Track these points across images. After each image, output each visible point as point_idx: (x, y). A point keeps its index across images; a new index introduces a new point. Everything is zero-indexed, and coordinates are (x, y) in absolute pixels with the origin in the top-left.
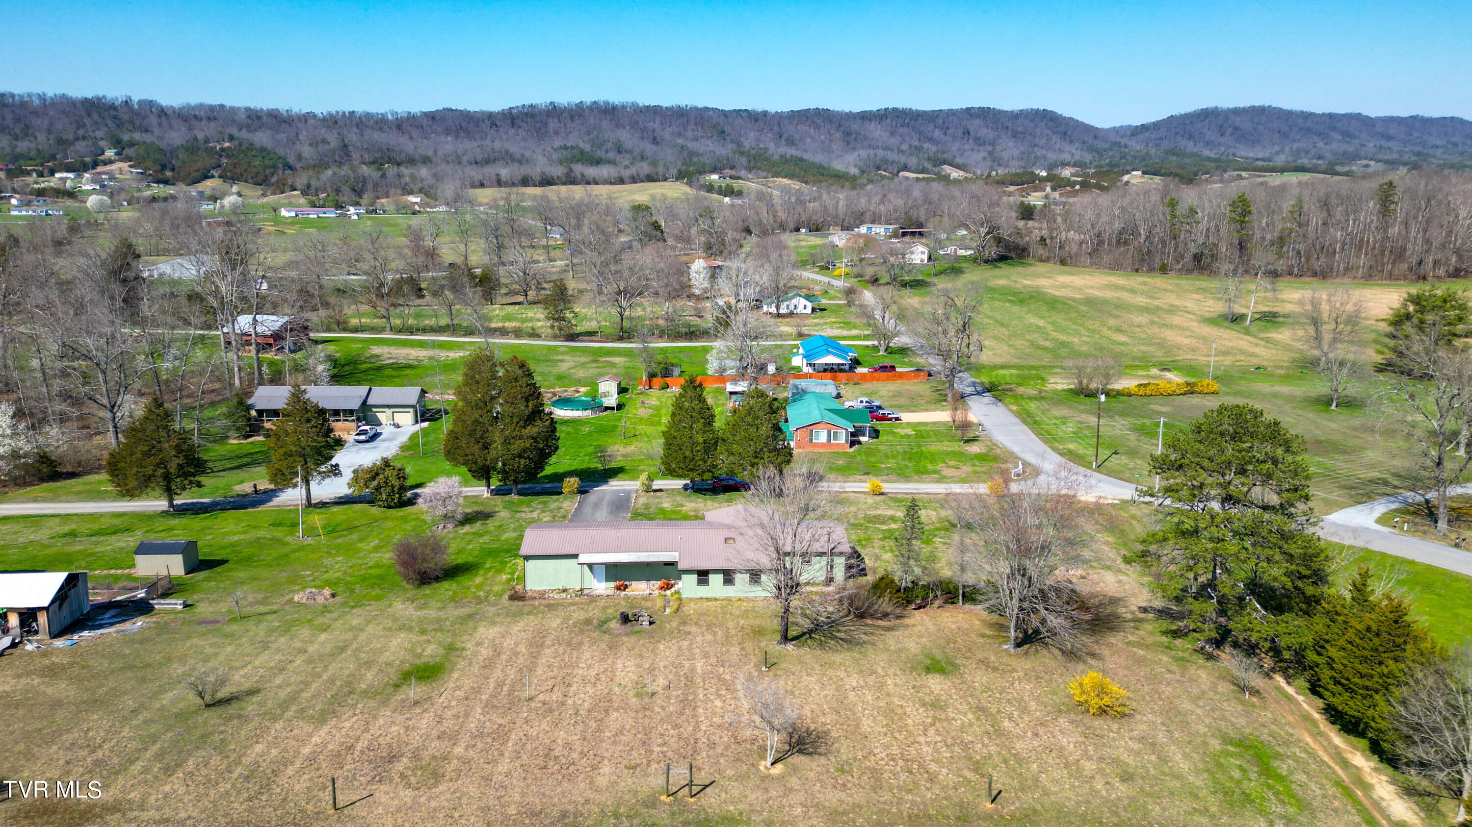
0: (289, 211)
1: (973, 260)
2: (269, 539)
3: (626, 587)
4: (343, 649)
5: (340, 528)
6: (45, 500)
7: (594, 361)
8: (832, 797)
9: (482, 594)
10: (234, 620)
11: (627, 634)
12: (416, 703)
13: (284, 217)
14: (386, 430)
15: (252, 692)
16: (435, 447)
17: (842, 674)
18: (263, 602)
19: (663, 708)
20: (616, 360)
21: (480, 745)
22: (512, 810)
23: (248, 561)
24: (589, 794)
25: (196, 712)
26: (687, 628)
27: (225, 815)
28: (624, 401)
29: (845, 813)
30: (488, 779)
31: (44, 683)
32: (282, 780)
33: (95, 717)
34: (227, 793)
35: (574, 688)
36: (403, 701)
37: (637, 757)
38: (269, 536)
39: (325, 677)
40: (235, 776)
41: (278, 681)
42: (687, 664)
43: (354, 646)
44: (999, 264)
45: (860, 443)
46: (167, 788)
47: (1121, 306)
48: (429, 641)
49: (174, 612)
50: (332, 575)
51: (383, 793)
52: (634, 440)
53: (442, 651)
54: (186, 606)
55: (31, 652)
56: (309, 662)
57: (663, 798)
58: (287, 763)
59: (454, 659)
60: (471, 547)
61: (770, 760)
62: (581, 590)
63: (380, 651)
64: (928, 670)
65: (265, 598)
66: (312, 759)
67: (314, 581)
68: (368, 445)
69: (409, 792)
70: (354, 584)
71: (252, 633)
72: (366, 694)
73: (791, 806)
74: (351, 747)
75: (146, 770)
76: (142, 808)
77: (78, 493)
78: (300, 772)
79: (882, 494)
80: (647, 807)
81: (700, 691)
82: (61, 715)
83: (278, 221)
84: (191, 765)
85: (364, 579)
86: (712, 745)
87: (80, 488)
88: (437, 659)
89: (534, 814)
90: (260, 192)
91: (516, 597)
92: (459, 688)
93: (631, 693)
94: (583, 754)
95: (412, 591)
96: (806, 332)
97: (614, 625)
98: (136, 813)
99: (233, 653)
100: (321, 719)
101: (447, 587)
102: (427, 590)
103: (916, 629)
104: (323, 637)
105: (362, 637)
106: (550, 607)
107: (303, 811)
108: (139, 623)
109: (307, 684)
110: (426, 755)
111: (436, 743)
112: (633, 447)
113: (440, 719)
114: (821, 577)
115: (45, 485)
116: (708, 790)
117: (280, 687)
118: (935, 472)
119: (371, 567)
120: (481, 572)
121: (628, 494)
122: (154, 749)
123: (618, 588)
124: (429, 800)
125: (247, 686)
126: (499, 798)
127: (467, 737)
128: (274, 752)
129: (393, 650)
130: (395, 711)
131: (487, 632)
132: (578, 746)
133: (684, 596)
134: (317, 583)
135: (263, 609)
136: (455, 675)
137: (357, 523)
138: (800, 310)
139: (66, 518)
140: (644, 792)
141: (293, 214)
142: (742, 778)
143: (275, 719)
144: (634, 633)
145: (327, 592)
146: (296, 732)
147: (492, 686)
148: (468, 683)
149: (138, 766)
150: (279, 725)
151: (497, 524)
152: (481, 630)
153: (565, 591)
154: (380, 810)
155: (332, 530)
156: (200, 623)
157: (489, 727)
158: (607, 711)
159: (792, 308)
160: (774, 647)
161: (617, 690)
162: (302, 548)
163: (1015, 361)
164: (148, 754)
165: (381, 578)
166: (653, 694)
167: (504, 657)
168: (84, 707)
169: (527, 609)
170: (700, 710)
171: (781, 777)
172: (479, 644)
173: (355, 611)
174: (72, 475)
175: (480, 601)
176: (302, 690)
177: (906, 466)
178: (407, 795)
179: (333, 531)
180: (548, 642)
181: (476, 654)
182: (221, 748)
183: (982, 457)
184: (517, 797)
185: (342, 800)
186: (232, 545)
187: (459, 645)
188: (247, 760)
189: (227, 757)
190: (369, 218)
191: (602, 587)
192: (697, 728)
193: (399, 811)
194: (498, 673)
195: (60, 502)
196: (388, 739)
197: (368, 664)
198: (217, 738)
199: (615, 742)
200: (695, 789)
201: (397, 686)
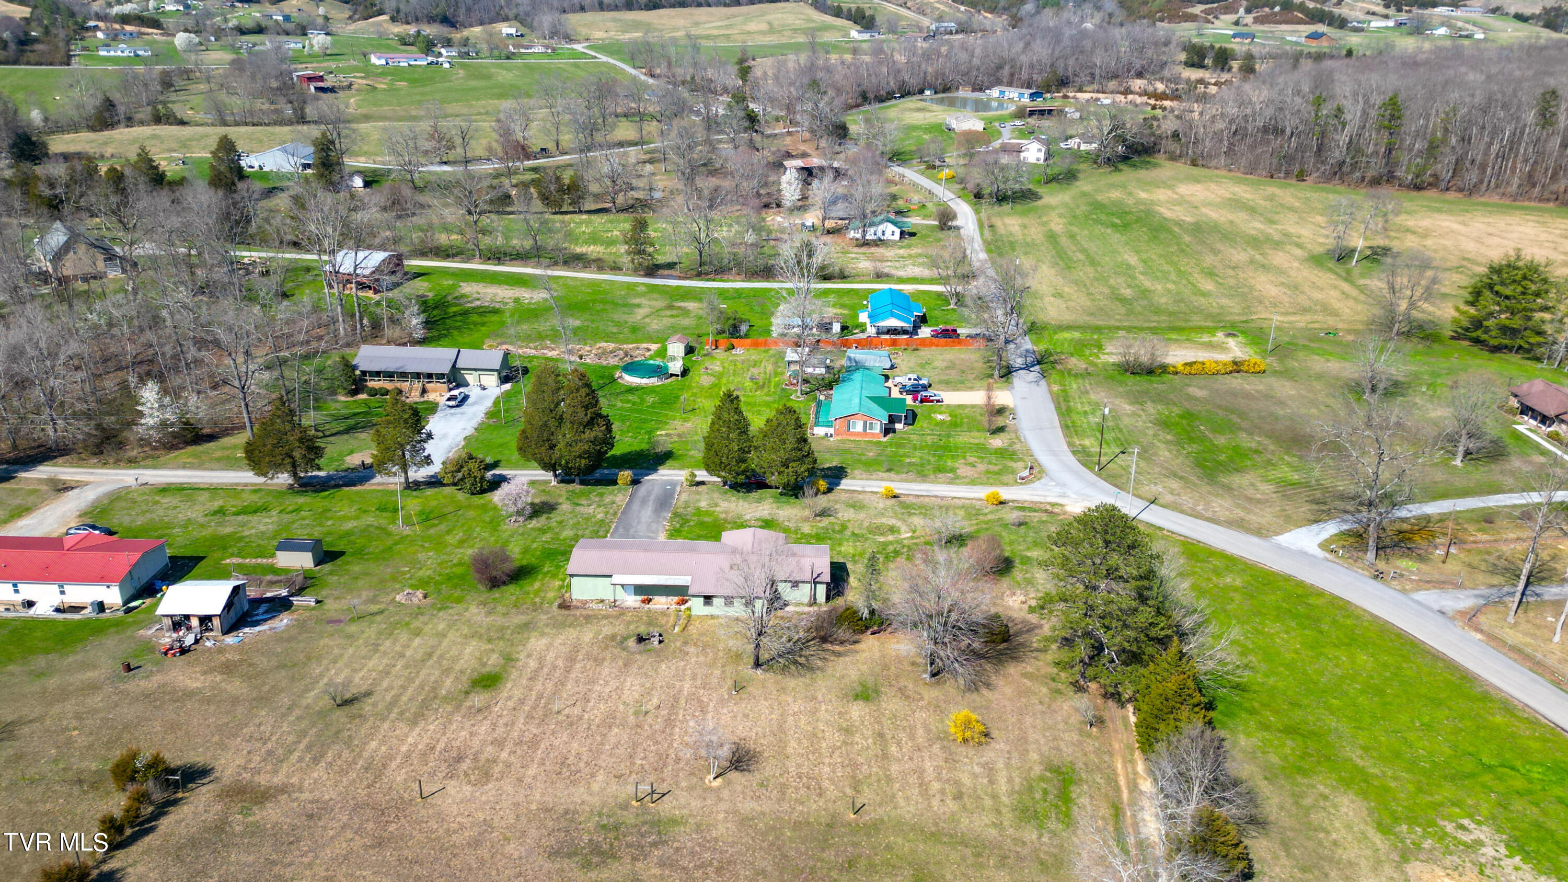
0: (379, 58)
1: (1096, 160)
2: (377, 528)
3: (650, 601)
4: (430, 655)
5: (432, 516)
6: (192, 467)
7: (670, 307)
8: (748, 806)
9: (537, 600)
10: (352, 620)
11: (640, 652)
12: (480, 710)
13: (374, 65)
14: (473, 391)
15: (368, 694)
16: (516, 415)
17: (790, 700)
18: (373, 600)
19: (651, 726)
20: (691, 305)
21: (519, 752)
22: (534, 807)
23: (360, 553)
24: (586, 797)
25: (331, 710)
26: (687, 649)
27: (354, 798)
28: (689, 365)
29: (753, 819)
30: (520, 780)
31: (224, 680)
32: (388, 772)
33: (264, 713)
34: (354, 781)
35: (591, 704)
36: (471, 707)
37: (623, 768)
38: (376, 524)
39: (417, 682)
40: (358, 767)
41: (385, 684)
42: (678, 684)
43: (439, 652)
44: (1121, 166)
45: (894, 431)
46: (315, 775)
47: (1229, 236)
48: (493, 650)
49: (307, 608)
50: (424, 573)
51: (452, 787)
52: (690, 415)
53: (502, 661)
54: (318, 602)
55: (210, 649)
56: (406, 667)
57: (634, 802)
58: (391, 758)
59: (509, 669)
60: (535, 545)
61: (713, 776)
62: (615, 601)
63: (455, 659)
64: (857, 697)
65: (375, 596)
66: (408, 756)
67: (410, 578)
68: (458, 410)
69: (469, 788)
70: (442, 583)
71: (366, 635)
72: (446, 699)
73: (718, 812)
74: (433, 748)
75: (301, 760)
76: (301, 790)
77: (219, 460)
78: (400, 767)
79: (895, 497)
80: (622, 809)
81: (681, 712)
82: (240, 710)
83: (369, 72)
84: (329, 756)
85: (450, 578)
86: (678, 760)
87: (218, 454)
88: (497, 669)
89: (548, 810)
90: (347, 14)
91: (565, 606)
92: (509, 698)
93: (631, 711)
94: (587, 764)
95: (485, 595)
96: (886, 270)
97: (632, 643)
98: (297, 795)
99: (353, 655)
100: (414, 723)
101: (512, 591)
102: (496, 594)
103: (864, 655)
104: (417, 641)
105: (445, 643)
106: (588, 618)
107: (402, 798)
108: (283, 621)
109: (404, 688)
110: (483, 758)
111: (490, 748)
112: (689, 425)
113: (494, 726)
114: (806, 600)
115: (191, 449)
116: (665, 798)
117: (386, 690)
118: (952, 470)
119: (455, 565)
120: (540, 577)
121: (674, 484)
122: (305, 742)
123: (643, 601)
124: (482, 794)
125: (364, 689)
126: (526, 796)
127: (511, 745)
128: (383, 748)
129: (466, 658)
130: (464, 717)
131: (537, 643)
132: (585, 758)
133: (693, 613)
134: (413, 582)
135: (374, 608)
136: (509, 685)
137: (446, 511)
138: (888, 236)
139: (214, 490)
140: (622, 797)
141: (383, 62)
142: (691, 789)
143: (383, 720)
144: (646, 651)
145: (419, 594)
146: (398, 732)
147: (534, 697)
148: (518, 693)
149: (297, 754)
150: (386, 725)
151: (559, 519)
152: (533, 640)
153: (602, 601)
154: (450, 801)
155: (427, 518)
156: (329, 622)
157: (528, 736)
158: (610, 727)
159: (879, 234)
160: (747, 670)
161: (621, 707)
162: (403, 539)
163: (1085, 319)
164: (302, 746)
165: (462, 577)
166: (646, 713)
167: (546, 670)
168: (254, 704)
169: (570, 619)
170: (677, 730)
171: (719, 789)
172: (529, 656)
173: (441, 614)
174: (211, 438)
175: (536, 608)
176: (401, 694)
177: (929, 461)
178: (467, 789)
179: (427, 520)
180: (580, 657)
181: (526, 665)
182: (348, 743)
183: (1001, 453)
184: (538, 797)
185: (427, 790)
186: (349, 534)
187: (515, 656)
188: (366, 754)
189: (353, 751)
190: (463, 66)
191: (632, 600)
192: (670, 746)
193: (462, 802)
194: (538, 687)
195: (205, 469)
196: (458, 744)
197: (447, 672)
198: (347, 734)
199: (611, 755)
200: (655, 796)
201: (467, 693)
